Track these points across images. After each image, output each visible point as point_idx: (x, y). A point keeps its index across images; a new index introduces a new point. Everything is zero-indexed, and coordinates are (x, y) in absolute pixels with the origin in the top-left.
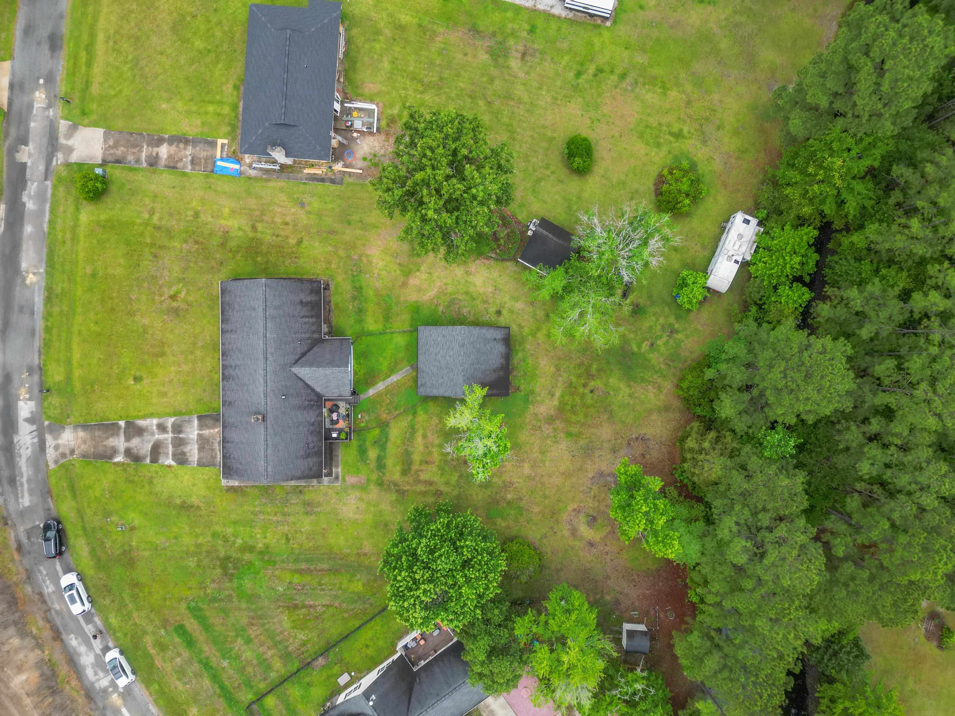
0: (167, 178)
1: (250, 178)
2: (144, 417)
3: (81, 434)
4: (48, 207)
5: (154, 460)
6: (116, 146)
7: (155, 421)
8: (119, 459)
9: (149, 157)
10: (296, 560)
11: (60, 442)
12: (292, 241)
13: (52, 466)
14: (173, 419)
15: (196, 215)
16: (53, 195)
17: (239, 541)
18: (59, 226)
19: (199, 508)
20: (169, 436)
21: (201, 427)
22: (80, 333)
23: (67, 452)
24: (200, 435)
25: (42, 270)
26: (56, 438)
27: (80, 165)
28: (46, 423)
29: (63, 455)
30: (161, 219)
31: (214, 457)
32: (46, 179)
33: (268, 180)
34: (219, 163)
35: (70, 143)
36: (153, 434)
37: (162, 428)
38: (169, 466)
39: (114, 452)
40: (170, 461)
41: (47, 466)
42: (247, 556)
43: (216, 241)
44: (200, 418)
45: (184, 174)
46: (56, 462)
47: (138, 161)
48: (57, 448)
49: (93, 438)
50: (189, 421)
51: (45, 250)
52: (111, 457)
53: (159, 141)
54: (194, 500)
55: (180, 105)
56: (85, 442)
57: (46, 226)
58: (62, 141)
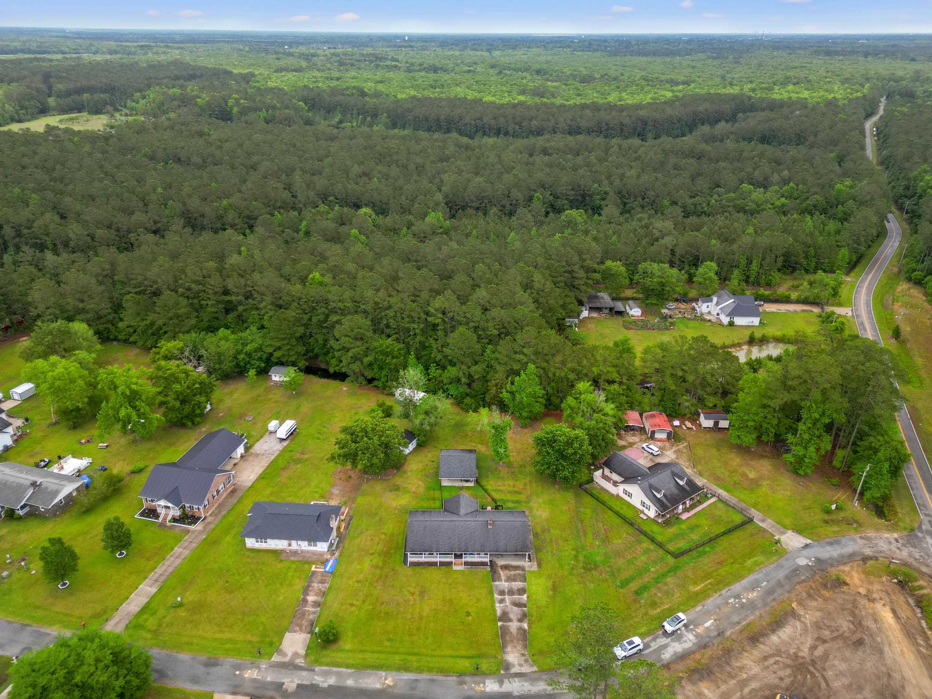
0: (330, 597)
1: (340, 556)
2: (495, 610)
3: (509, 649)
4: (335, 669)
5: (525, 605)
6: (300, 626)
7: (497, 605)
8: (525, 626)
9: (313, 606)
10: (579, 536)
11: (516, 663)
12: (383, 537)
13: (535, 669)
14: (496, 595)
15: (358, 582)
16: (327, 665)
17: (572, 562)
18: (351, 662)
19: (554, 582)
20: (507, 597)
21: (499, 579)
22: (434, 650)
23: (523, 658)
24: (505, 581)
25: (384, 674)
26: (514, 666)
27: (309, 648)
28: (502, 672)
29: (526, 661)
30: (358, 600)
31: (519, 574)
32: (314, 671)
33: (343, 547)
34: (327, 569)
35: (290, 654)
36: (506, 606)
37: (502, 601)
38: (528, 597)
39: (520, 629)
40: (525, 597)
41: (535, 672)
42: (581, 558)
43: (378, 572)
44: (494, 581)
45: (330, 588)
46: (532, 666)
47: (314, 613)
48: (521, 665)
49: (512, 641)
50: (496, 586)
51: (368, 671)
52: (525, 631)
53: (305, 601)
54: (550, 584)
55: (283, 590)
56: (515, 647)
57: (349, 671)
58: (287, 659)
